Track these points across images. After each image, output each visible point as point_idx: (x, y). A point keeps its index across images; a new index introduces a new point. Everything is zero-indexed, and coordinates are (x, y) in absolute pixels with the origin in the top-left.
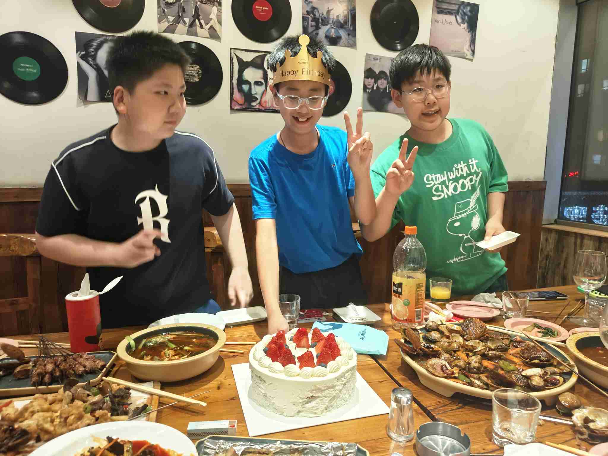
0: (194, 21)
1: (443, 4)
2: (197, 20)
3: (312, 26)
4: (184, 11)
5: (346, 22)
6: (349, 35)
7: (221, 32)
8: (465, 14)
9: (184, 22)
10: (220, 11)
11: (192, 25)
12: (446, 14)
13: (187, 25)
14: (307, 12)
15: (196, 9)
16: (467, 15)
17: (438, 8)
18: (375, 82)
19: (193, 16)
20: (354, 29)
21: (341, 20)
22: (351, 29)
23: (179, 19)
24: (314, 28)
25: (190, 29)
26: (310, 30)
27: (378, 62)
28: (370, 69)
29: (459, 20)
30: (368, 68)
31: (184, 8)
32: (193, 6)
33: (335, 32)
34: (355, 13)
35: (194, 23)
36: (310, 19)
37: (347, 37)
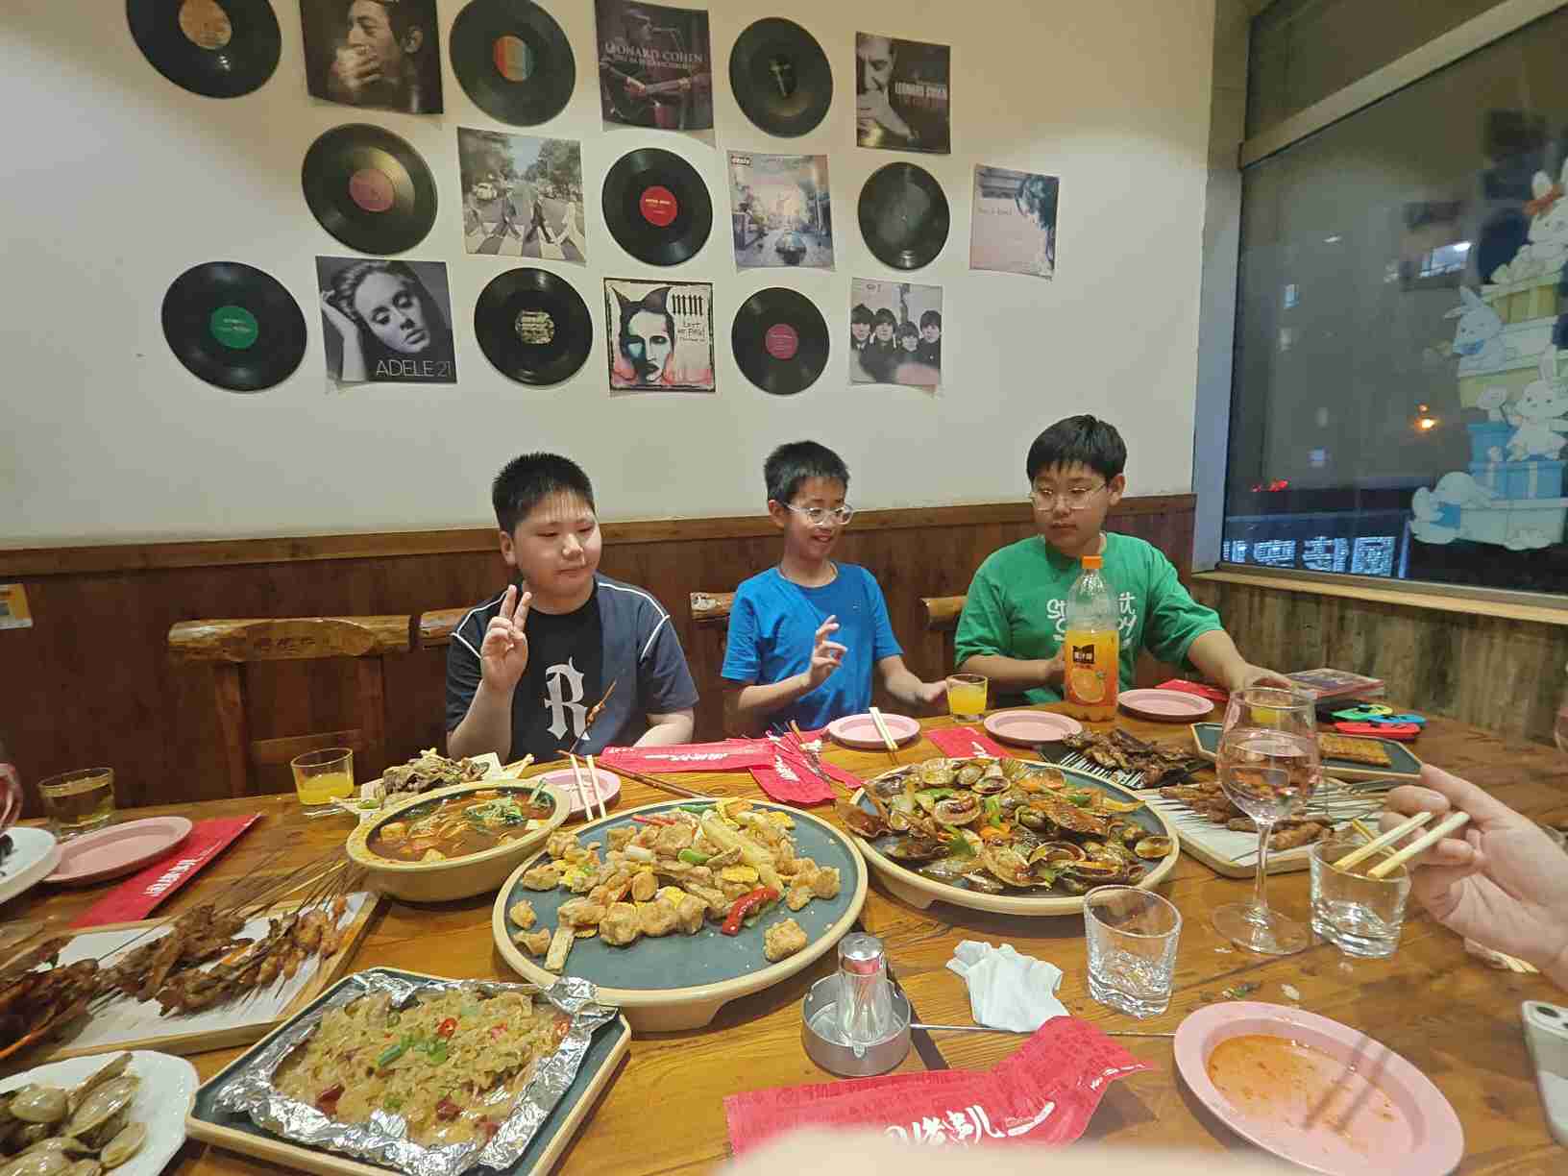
0: (535, 228)
1: (993, 180)
2: (539, 228)
3: (750, 232)
4: (514, 213)
5: (813, 220)
6: (819, 245)
7: (585, 248)
8: (1034, 196)
9: (515, 232)
10: (580, 210)
11: (529, 238)
12: (999, 196)
13: (522, 237)
14: (741, 205)
15: (537, 209)
16: (1038, 197)
17: (983, 187)
18: (872, 329)
19: (533, 222)
20: (829, 234)
21: (805, 217)
22: (824, 233)
23: (504, 227)
24: (754, 236)
25: (528, 246)
26: (748, 238)
27: (874, 292)
28: (862, 306)
29: (1024, 207)
30: (857, 304)
31: (513, 207)
32: (532, 204)
33: (794, 242)
34: (829, 203)
35: (534, 236)
36: (747, 219)
37: (816, 247)
